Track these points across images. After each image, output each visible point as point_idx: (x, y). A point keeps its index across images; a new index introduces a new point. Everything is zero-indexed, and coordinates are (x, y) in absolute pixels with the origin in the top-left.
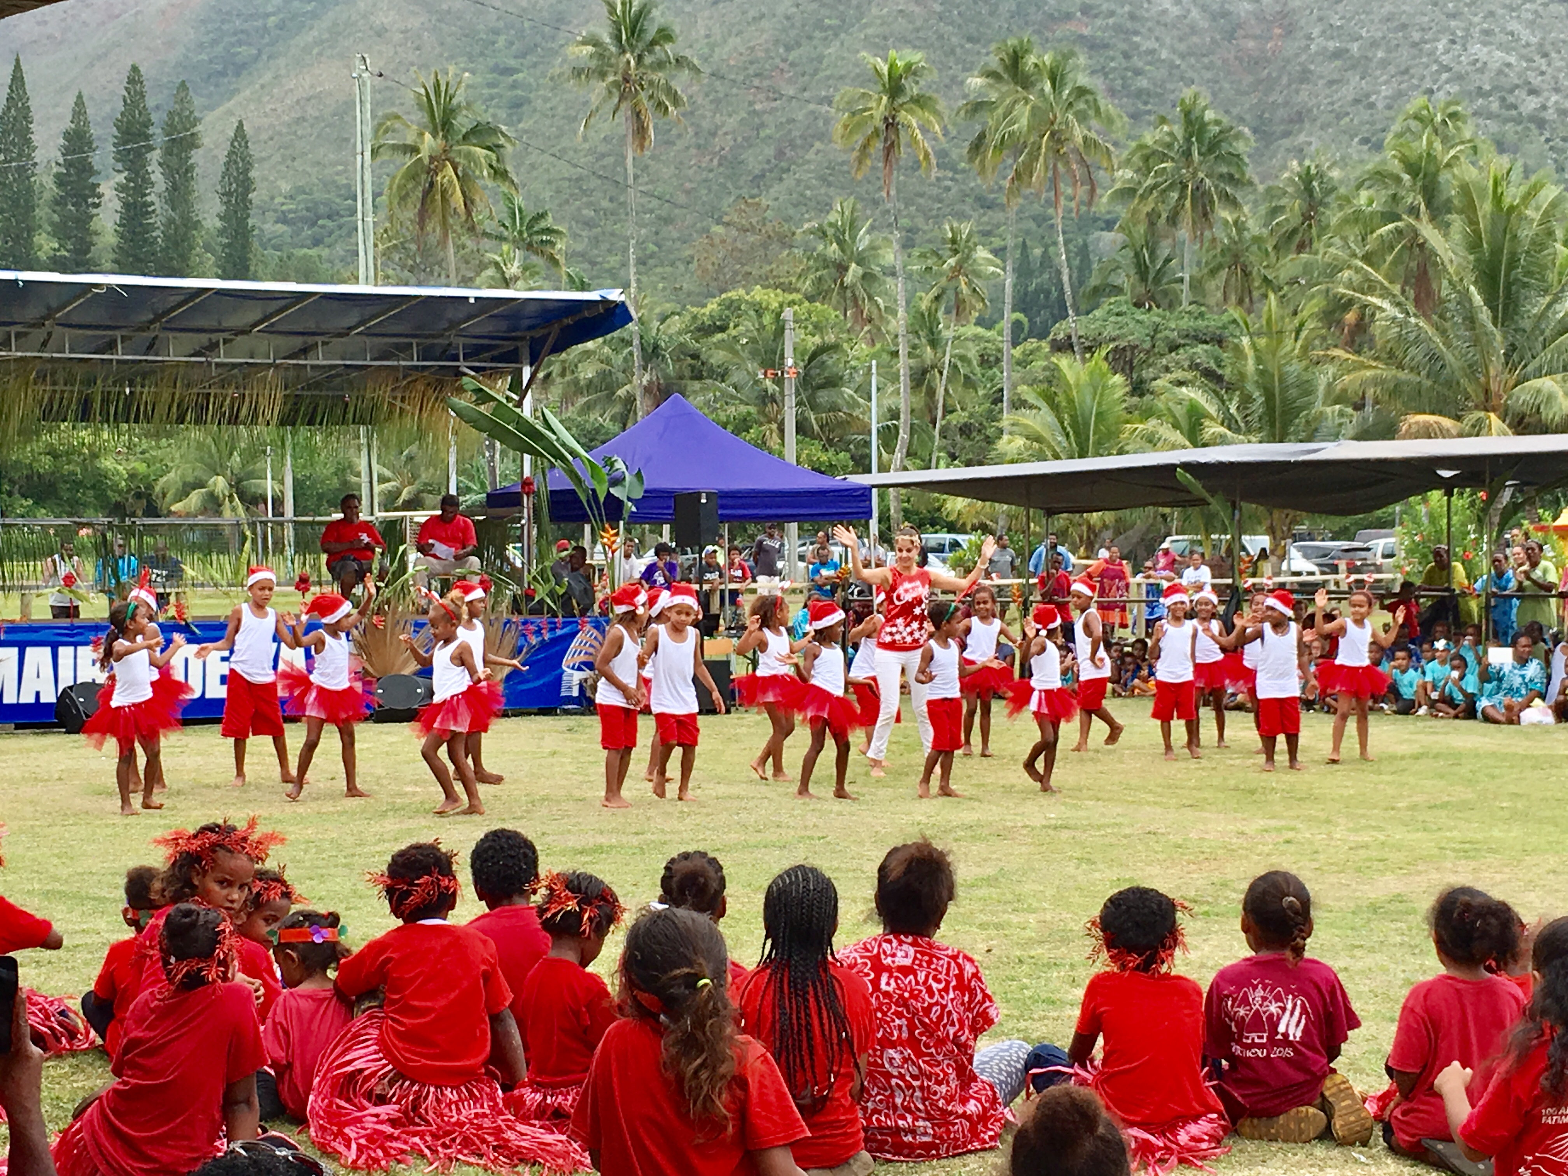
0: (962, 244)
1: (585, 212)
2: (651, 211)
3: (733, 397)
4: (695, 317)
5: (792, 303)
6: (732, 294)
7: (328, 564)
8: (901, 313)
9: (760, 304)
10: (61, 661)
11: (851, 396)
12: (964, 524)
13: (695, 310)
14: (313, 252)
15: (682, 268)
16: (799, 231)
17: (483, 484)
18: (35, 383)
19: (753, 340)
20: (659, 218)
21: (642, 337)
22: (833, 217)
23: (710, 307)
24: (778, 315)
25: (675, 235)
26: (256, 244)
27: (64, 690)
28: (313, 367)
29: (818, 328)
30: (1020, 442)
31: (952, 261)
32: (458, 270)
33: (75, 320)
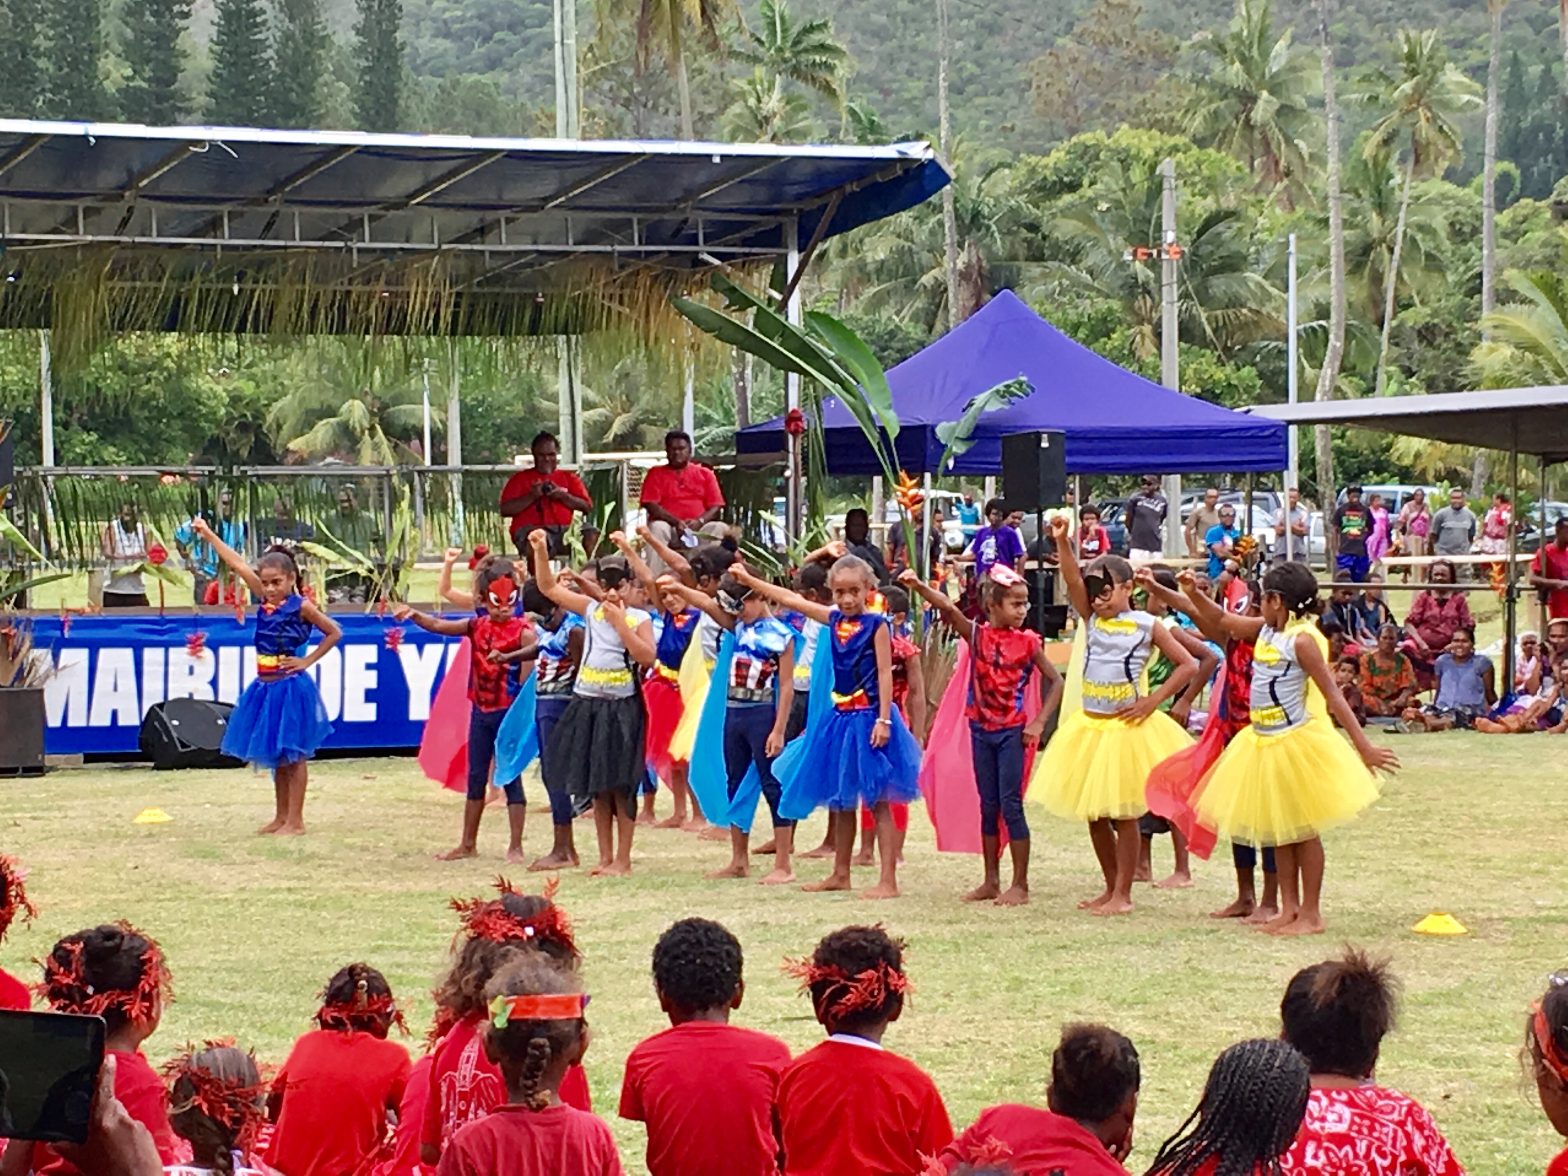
0: (1423, 62)
1: (874, 17)
2: (970, 16)
3: (1087, 287)
4: (1033, 171)
5: (1175, 149)
6: (1087, 138)
7: (512, 531)
8: (1333, 164)
9: (1127, 150)
10: (146, 668)
11: (1258, 284)
12: (1424, 471)
13: (1033, 159)
14: (487, 78)
15: (1014, 99)
16: (1185, 44)
17: (727, 413)
18: (110, 277)
19: (1118, 205)
20: (982, 25)
21: (956, 200)
22: (1236, 24)
23: (1054, 155)
24: (1153, 168)
25: (1005, 49)
26: (406, 70)
27: (152, 709)
28: (492, 253)
29: (1212, 186)
30: (1507, 351)
31: (1407, 87)
32: (693, 104)
33: (165, 189)
